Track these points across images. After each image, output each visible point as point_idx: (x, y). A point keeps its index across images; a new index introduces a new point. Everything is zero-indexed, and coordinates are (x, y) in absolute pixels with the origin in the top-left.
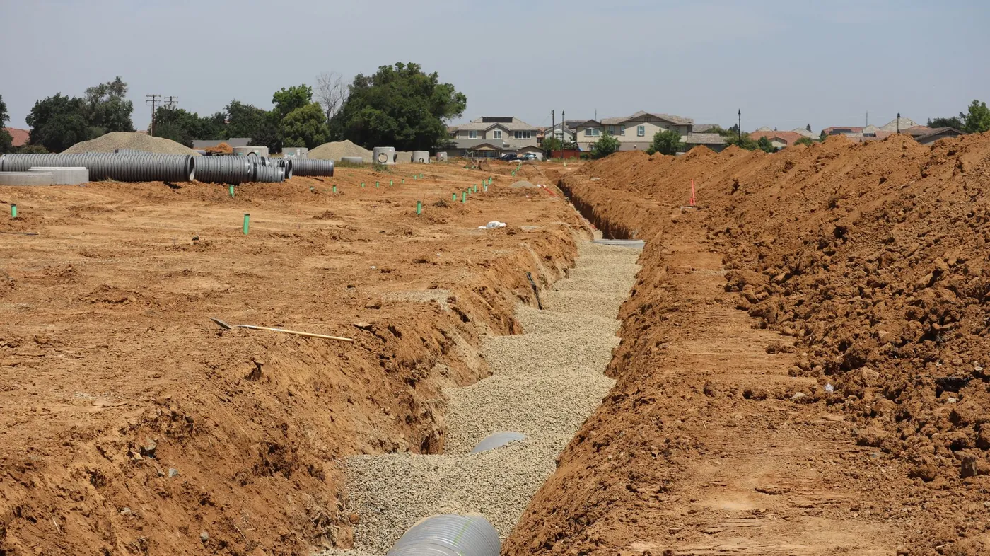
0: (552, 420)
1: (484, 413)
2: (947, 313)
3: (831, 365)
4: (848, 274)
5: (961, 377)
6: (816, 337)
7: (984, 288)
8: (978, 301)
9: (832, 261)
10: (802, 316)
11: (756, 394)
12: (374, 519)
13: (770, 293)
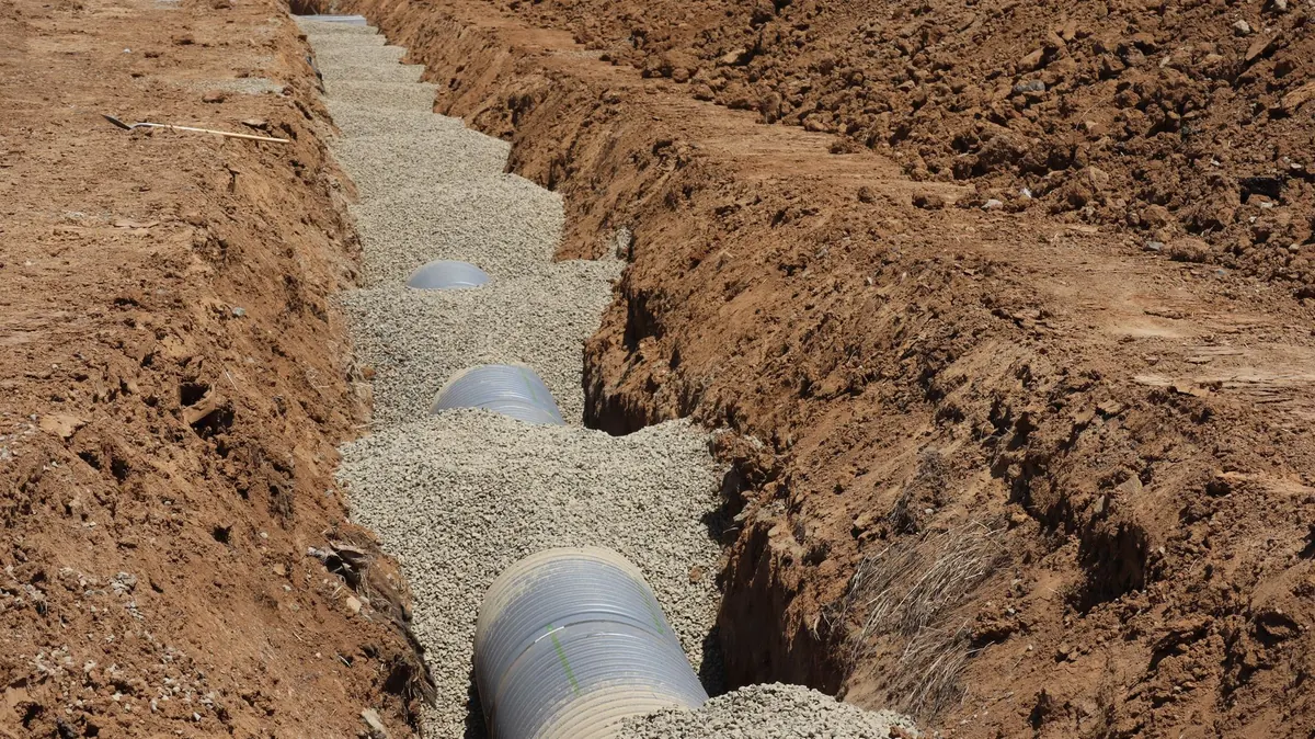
0: (502, 245)
1: (410, 237)
2: (1187, 98)
3: (961, 167)
4: (874, 52)
5: (1273, 177)
6: (879, 133)
7: (1235, 67)
8: (1228, 84)
9: (807, 37)
10: (828, 106)
11: (932, 202)
12: (391, 373)
13: (728, 78)
